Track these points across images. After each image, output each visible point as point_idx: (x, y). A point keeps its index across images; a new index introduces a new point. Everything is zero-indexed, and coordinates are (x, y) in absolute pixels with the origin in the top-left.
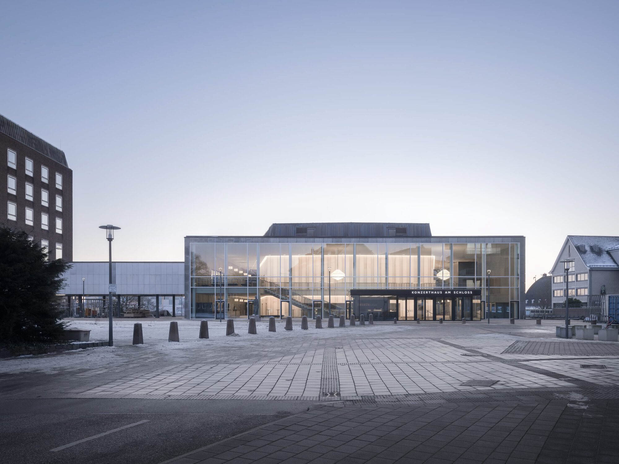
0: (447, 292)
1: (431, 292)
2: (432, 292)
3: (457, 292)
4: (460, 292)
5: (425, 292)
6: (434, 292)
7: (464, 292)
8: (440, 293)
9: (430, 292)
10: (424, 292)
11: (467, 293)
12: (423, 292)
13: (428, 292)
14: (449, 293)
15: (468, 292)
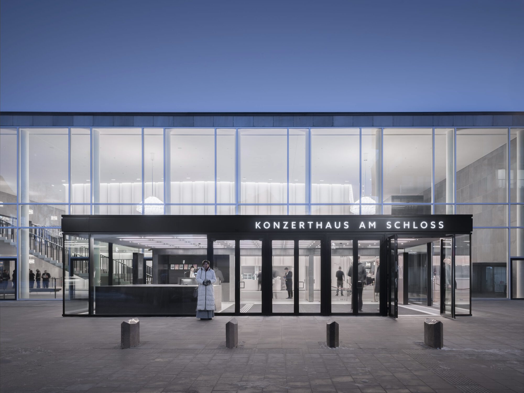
0: (367, 225)
1: (314, 225)
2: (317, 225)
3: (398, 225)
4: (405, 225)
5: (297, 225)
6: (324, 225)
7: (418, 225)
8: (342, 225)
9: (310, 223)
10: (293, 224)
11: (429, 225)
12: (289, 225)
13: (307, 225)
14: (372, 228)
15: (432, 223)
